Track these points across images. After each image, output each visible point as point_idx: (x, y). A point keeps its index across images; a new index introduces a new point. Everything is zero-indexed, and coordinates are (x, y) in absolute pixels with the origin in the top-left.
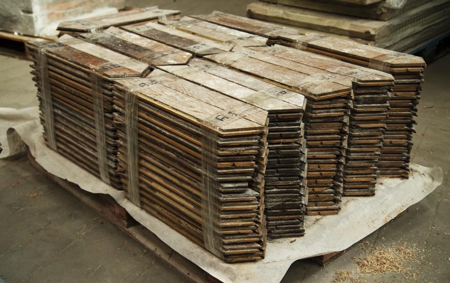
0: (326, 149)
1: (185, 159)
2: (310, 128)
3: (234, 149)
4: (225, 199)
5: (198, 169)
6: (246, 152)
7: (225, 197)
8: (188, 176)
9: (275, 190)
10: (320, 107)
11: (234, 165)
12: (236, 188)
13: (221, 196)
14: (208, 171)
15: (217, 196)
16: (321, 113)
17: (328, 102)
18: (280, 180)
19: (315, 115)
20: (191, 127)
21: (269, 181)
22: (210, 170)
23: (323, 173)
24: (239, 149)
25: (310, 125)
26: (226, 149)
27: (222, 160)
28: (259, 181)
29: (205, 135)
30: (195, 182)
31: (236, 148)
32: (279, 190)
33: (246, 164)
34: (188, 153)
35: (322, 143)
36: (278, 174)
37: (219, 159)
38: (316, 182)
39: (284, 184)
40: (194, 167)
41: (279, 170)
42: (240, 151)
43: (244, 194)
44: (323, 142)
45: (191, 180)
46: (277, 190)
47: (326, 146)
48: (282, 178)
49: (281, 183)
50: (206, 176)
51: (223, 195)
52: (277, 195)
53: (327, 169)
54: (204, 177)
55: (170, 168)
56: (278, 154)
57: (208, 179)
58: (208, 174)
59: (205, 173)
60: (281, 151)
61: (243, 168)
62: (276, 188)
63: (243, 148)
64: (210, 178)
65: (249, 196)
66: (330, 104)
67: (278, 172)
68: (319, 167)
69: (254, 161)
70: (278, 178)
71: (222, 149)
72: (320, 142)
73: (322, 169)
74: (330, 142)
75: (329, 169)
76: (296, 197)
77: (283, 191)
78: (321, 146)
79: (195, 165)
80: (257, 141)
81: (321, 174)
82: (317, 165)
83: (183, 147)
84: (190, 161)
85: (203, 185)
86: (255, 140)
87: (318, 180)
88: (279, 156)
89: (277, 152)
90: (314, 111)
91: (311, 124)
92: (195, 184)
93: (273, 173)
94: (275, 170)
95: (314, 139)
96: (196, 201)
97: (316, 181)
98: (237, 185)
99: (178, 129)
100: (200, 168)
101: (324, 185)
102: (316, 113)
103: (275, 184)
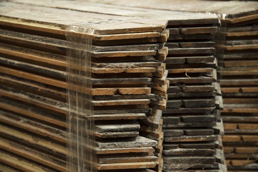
0: (248, 100)
1: (42, 97)
2: (224, 67)
3: (118, 64)
4: (103, 150)
5: (61, 108)
6: (137, 70)
7: (104, 148)
8: (46, 126)
9: (178, 150)
10: (237, 34)
11: (117, 92)
12: (121, 130)
13: (97, 146)
14: (77, 108)
15: (91, 147)
16: (239, 44)
17: (249, 28)
18: (185, 134)
19: (230, 46)
20: (52, 42)
21: (169, 135)
22: (80, 106)
23: (244, 136)
24: (125, 64)
25: (224, 63)
26: (104, 64)
27: (99, 83)
28: (156, 122)
29: (73, 48)
30: (57, 132)
31: (120, 64)
32: (185, 150)
33: (137, 91)
34: (47, 86)
35: (241, 91)
36: (182, 124)
37: (95, 82)
38: (234, 152)
39: (192, 140)
40: (56, 107)
41: (184, 117)
42: (127, 67)
43: (133, 142)
44: (243, 88)
45: (51, 131)
46: (182, 150)
47: (246, 95)
48: (188, 130)
49: (187, 138)
50: (74, 115)
51: (100, 144)
52: (183, 158)
53: (250, 131)
54: (71, 117)
55: (19, 120)
56: (182, 91)
57: (78, 119)
58: (77, 112)
59: (73, 111)
60: (187, 86)
61: (133, 96)
62: (180, 147)
63: (132, 64)
64: (80, 116)
65: (142, 145)
66: (252, 30)
67: (182, 120)
68: (238, 128)
69: (148, 86)
70: (182, 131)
71: (98, 64)
72: (238, 89)
73: (243, 131)
74: (253, 88)
75: (253, 131)
76: (211, 161)
77: (191, 151)
78: (240, 94)
79: (58, 102)
80: (153, 51)
81: (242, 139)
82: (235, 125)
83: (40, 78)
84: (50, 99)
85: (70, 134)
86: (150, 49)
87: (238, 149)
88: (184, 95)
89: (180, 88)
90: (229, 42)
91: (226, 62)
92: (57, 136)
93: (175, 122)
94: (178, 117)
95: (230, 84)
96: (58, 164)
97: (235, 149)
98: (123, 126)
99: (31, 51)
100: (66, 106)
101: (246, 156)
102: (231, 45)
103: (179, 141)
